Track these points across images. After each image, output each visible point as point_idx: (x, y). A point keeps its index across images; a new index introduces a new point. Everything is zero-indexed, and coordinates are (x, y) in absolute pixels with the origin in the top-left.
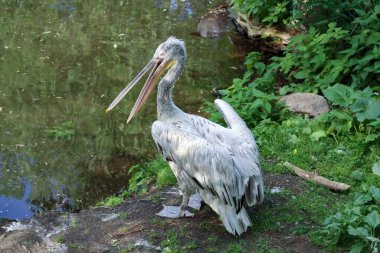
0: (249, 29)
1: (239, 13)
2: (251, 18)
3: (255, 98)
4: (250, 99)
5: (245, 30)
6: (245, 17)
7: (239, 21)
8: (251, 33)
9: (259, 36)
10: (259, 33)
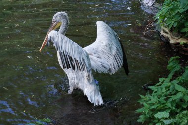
0: (170, 39)
1: (162, 27)
2: (171, 30)
3: (177, 92)
4: (173, 93)
5: (168, 39)
6: (167, 30)
7: (162, 33)
8: (172, 41)
9: (179, 44)
10: (178, 41)
